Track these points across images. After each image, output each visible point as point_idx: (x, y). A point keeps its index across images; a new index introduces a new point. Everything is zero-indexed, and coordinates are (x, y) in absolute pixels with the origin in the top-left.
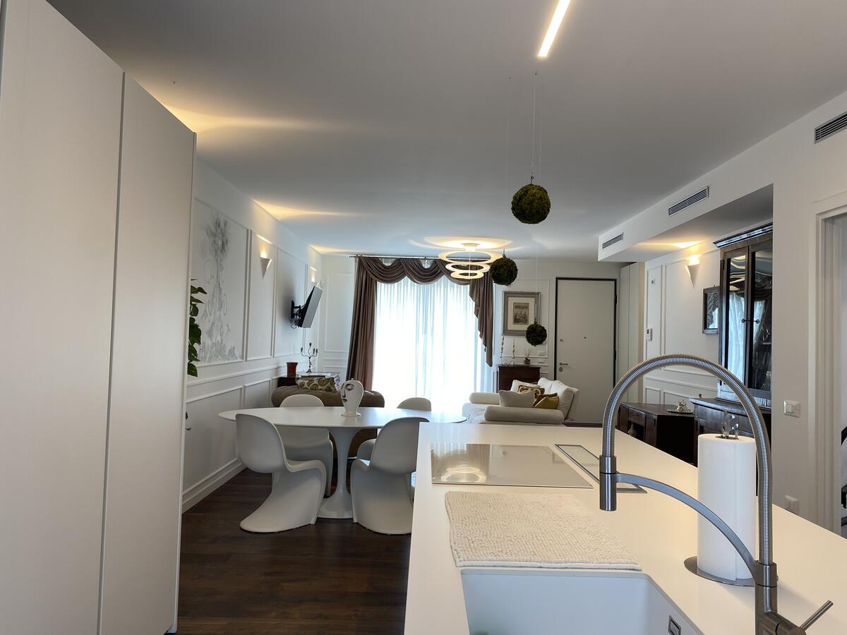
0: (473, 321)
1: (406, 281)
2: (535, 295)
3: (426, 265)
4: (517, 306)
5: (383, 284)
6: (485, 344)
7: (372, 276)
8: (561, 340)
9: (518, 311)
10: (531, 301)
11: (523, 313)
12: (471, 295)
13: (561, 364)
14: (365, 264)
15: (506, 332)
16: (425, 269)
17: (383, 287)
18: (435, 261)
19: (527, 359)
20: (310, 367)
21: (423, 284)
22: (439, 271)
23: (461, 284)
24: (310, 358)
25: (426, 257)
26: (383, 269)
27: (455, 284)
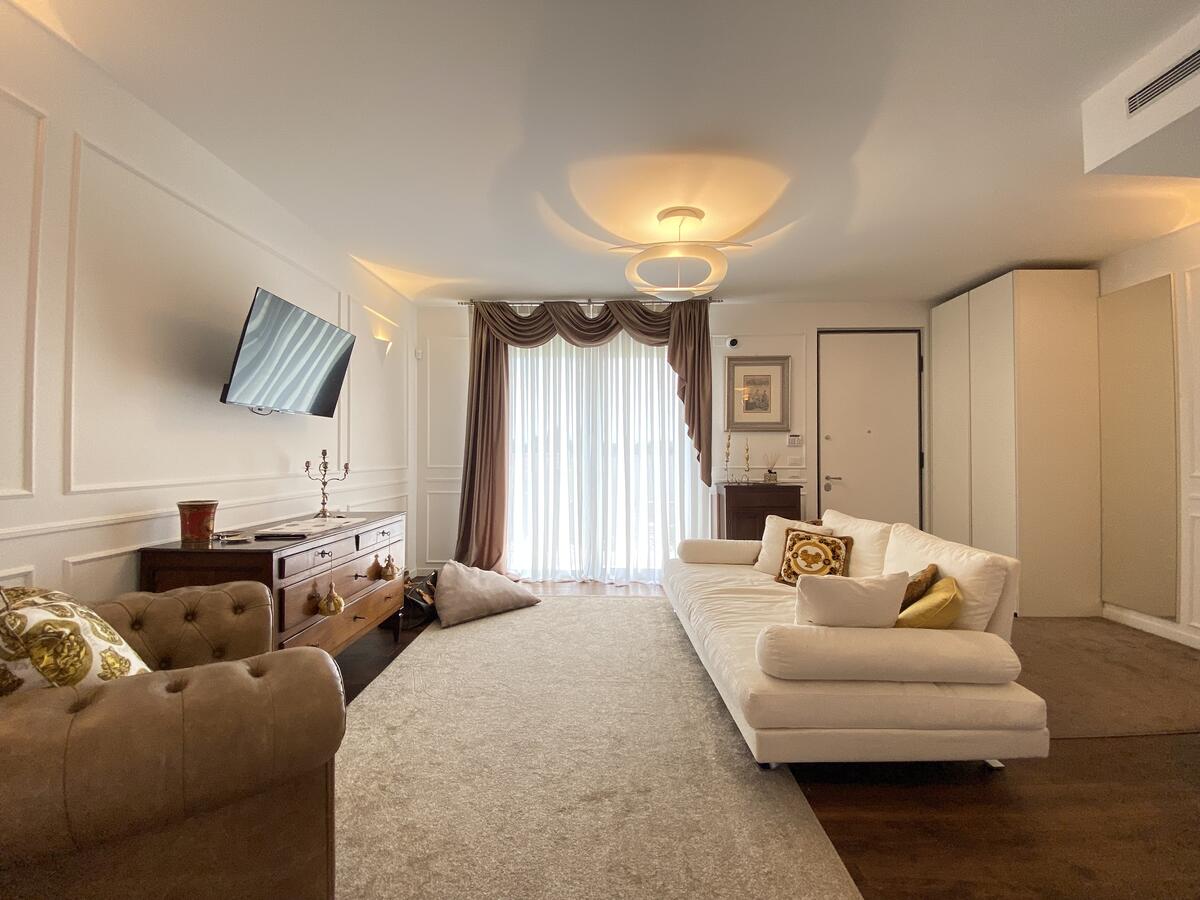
0: (677, 408)
1: (558, 343)
2: (782, 361)
3: (592, 313)
4: (750, 381)
5: (517, 349)
6: (699, 446)
7: (498, 336)
8: (827, 438)
9: (753, 389)
10: (774, 372)
11: (761, 392)
12: (672, 361)
13: (827, 478)
14: (484, 314)
15: (733, 426)
16: (592, 320)
17: (518, 353)
18: (607, 306)
19: (770, 472)
20: (324, 504)
21: (586, 346)
22: (614, 322)
23: (652, 345)
24: (325, 484)
25: (590, 300)
26: (515, 320)
27: (643, 345)
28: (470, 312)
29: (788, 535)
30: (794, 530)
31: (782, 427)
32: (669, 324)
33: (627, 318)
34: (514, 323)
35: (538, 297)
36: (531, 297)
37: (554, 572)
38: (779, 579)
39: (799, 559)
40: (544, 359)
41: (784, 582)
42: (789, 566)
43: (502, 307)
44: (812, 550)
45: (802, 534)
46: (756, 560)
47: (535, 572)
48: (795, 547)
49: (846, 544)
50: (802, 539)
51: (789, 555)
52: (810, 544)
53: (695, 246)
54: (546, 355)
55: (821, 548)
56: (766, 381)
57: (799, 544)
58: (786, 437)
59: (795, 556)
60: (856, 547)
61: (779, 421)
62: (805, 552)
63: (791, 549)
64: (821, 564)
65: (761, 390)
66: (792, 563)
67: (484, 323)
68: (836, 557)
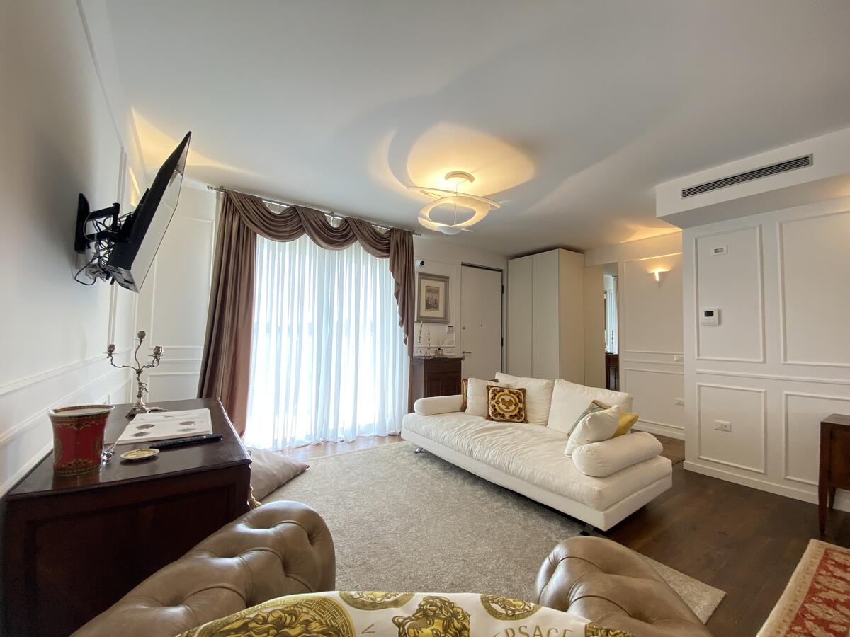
1: (305, 241)
2: (445, 279)
3: (334, 222)
4: (429, 290)
5: (266, 240)
7: (249, 224)
8: (464, 328)
9: (430, 295)
10: (441, 285)
11: (434, 298)
12: (392, 270)
13: (463, 353)
14: (236, 201)
15: (420, 319)
16: (334, 229)
17: (266, 244)
18: (346, 220)
19: (439, 349)
20: (139, 396)
21: (328, 249)
22: (351, 234)
23: (377, 256)
24: (139, 372)
25: (333, 212)
26: (269, 216)
27: (370, 255)
28: (218, 198)
29: (488, 390)
30: (492, 387)
31: (444, 321)
32: (389, 244)
33: (363, 234)
34: (268, 218)
35: (291, 200)
36: (284, 198)
37: (293, 439)
38: (489, 418)
39: (501, 404)
40: (290, 253)
41: (493, 420)
42: (495, 409)
43: (256, 202)
44: (507, 398)
45: (498, 389)
46: (466, 408)
47: (275, 442)
48: (496, 397)
49: (523, 393)
50: (499, 392)
51: (493, 402)
52: (504, 395)
53: (467, 198)
54: (292, 251)
55: (513, 397)
56: (436, 291)
57: (498, 395)
58: (446, 328)
59: (498, 402)
60: (528, 393)
61: (442, 316)
62: (503, 399)
63: (493, 398)
64: (514, 406)
65: (435, 296)
66: (497, 407)
67: (235, 209)
68: (520, 401)
